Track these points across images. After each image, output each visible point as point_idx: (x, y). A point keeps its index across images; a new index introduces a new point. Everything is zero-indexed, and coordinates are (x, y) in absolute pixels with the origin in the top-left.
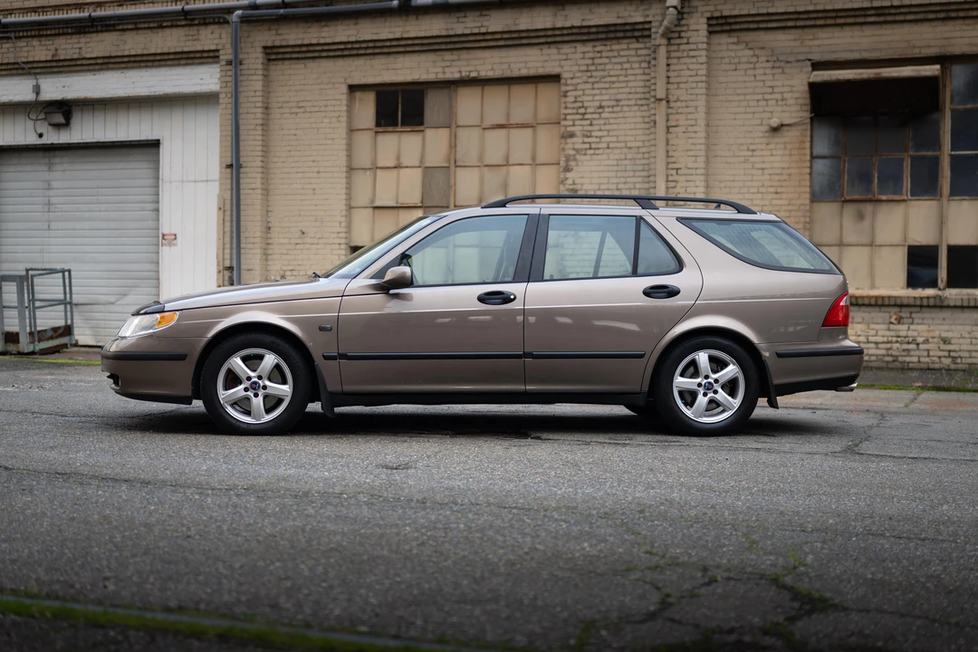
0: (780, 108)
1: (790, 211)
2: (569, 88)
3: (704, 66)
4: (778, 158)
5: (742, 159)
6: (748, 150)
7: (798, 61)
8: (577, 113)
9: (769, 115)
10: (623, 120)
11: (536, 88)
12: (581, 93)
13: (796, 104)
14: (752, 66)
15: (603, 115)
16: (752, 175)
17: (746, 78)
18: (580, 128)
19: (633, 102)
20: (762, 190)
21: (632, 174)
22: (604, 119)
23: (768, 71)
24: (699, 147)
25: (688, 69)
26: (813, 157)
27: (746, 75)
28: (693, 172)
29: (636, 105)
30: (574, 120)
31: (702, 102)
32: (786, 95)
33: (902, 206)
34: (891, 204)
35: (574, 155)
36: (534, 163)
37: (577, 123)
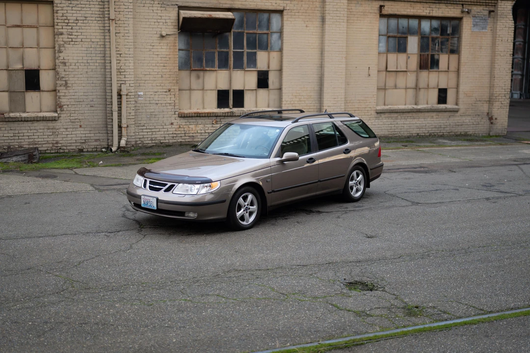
0: (164, 27)
1: (170, 75)
2: (58, 9)
3: (132, 4)
4: (165, 50)
5: (148, 50)
6: (151, 46)
7: (172, 5)
8: (64, 22)
9: (160, 30)
10: (89, 28)
11: (38, 6)
12: (66, 12)
13: (172, 25)
14: (151, 5)
15: (78, 24)
16: (153, 58)
17: (149, 11)
18: (66, 30)
19: (94, 19)
20: (157, 65)
21: (94, 55)
22: (79, 26)
23: (159, 8)
24: (130, 44)
25: (124, 5)
26: (179, 50)
27: (149, 9)
28: (128, 56)
29: (95, 20)
30: (62, 26)
31: (131, 22)
32: (167, 21)
33: (215, 72)
34: (210, 72)
35: (63, 44)
36: (38, 47)
37: (64, 27)
